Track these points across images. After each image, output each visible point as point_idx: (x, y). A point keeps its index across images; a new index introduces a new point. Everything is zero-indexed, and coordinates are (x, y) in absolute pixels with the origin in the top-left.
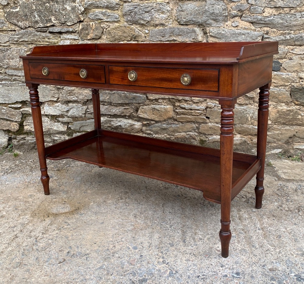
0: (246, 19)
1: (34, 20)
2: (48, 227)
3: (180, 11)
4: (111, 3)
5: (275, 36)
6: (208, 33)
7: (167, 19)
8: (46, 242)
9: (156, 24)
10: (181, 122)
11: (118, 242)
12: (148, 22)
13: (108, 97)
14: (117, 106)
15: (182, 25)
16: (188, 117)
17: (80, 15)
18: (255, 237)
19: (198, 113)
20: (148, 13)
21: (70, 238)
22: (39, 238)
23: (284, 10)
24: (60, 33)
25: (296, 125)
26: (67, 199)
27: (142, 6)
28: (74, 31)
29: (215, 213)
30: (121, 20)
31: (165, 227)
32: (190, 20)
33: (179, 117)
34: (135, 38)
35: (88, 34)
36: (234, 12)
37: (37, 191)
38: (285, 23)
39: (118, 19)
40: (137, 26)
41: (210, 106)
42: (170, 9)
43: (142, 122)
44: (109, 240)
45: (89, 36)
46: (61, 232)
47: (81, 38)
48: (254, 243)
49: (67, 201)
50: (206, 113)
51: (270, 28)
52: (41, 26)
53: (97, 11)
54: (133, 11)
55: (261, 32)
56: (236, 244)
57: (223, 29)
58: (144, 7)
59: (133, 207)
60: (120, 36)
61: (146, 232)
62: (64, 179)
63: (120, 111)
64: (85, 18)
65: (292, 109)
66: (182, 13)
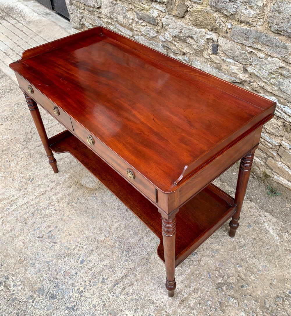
3: (276, 11)
7: (256, 17)
9: (241, 20)
12: (232, 15)
15: (273, 32)
20: (234, 3)
28: (162, 2)
30: (203, 3)
32: (284, 30)
34: (216, 29)
35: (172, 10)
39: (200, 2)
40: (220, 16)
41: (284, 146)
42: (262, 5)
45: (173, 12)
47: (168, 11)
50: (279, 149)
60: (202, 22)
66: (277, 14)
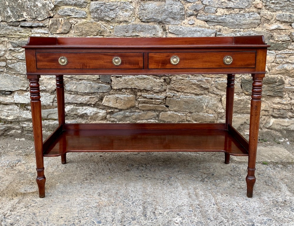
0: (201, 18)
1: (6, 15)
2: (16, 205)
3: (142, 10)
4: (79, 2)
5: (227, 34)
6: (167, 29)
7: (130, 16)
8: (14, 218)
9: (120, 21)
10: (143, 110)
11: (83, 218)
12: (113, 19)
13: (75, 87)
14: (83, 95)
15: (144, 22)
16: (149, 105)
17: (50, 12)
18: (210, 211)
19: (158, 102)
20: (113, 11)
21: (37, 214)
22: (7, 215)
23: (235, 10)
24: (31, 27)
25: (247, 113)
26: (34, 180)
27: (107, 5)
28: (44, 26)
29: (174, 191)
30: (88, 17)
31: (128, 203)
32: (151, 18)
33: (140, 106)
34: (101, 33)
35: (57, 29)
36: (190, 12)
37: (5, 173)
38: (236, 21)
39: (85, 16)
40: (102, 23)
41: (169, 96)
42: (133, 8)
43: (106, 110)
44: (74, 216)
45: (58, 31)
46: (28, 209)
47: (51, 32)
48: (209, 216)
49: (34, 182)
50: (166, 102)
51: (222, 26)
52: (13, 20)
53: (66, 8)
54: (99, 8)
55: (214, 30)
56: (193, 217)
57: (181, 26)
58: (109, 5)
59: (97, 187)
60: (87, 31)
61: (109, 208)
62: (31, 162)
63: (86, 100)
64: (54, 14)
65: (243, 98)
66: (144, 11)
